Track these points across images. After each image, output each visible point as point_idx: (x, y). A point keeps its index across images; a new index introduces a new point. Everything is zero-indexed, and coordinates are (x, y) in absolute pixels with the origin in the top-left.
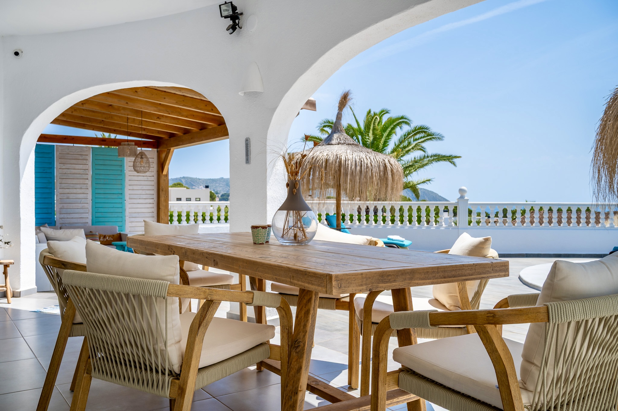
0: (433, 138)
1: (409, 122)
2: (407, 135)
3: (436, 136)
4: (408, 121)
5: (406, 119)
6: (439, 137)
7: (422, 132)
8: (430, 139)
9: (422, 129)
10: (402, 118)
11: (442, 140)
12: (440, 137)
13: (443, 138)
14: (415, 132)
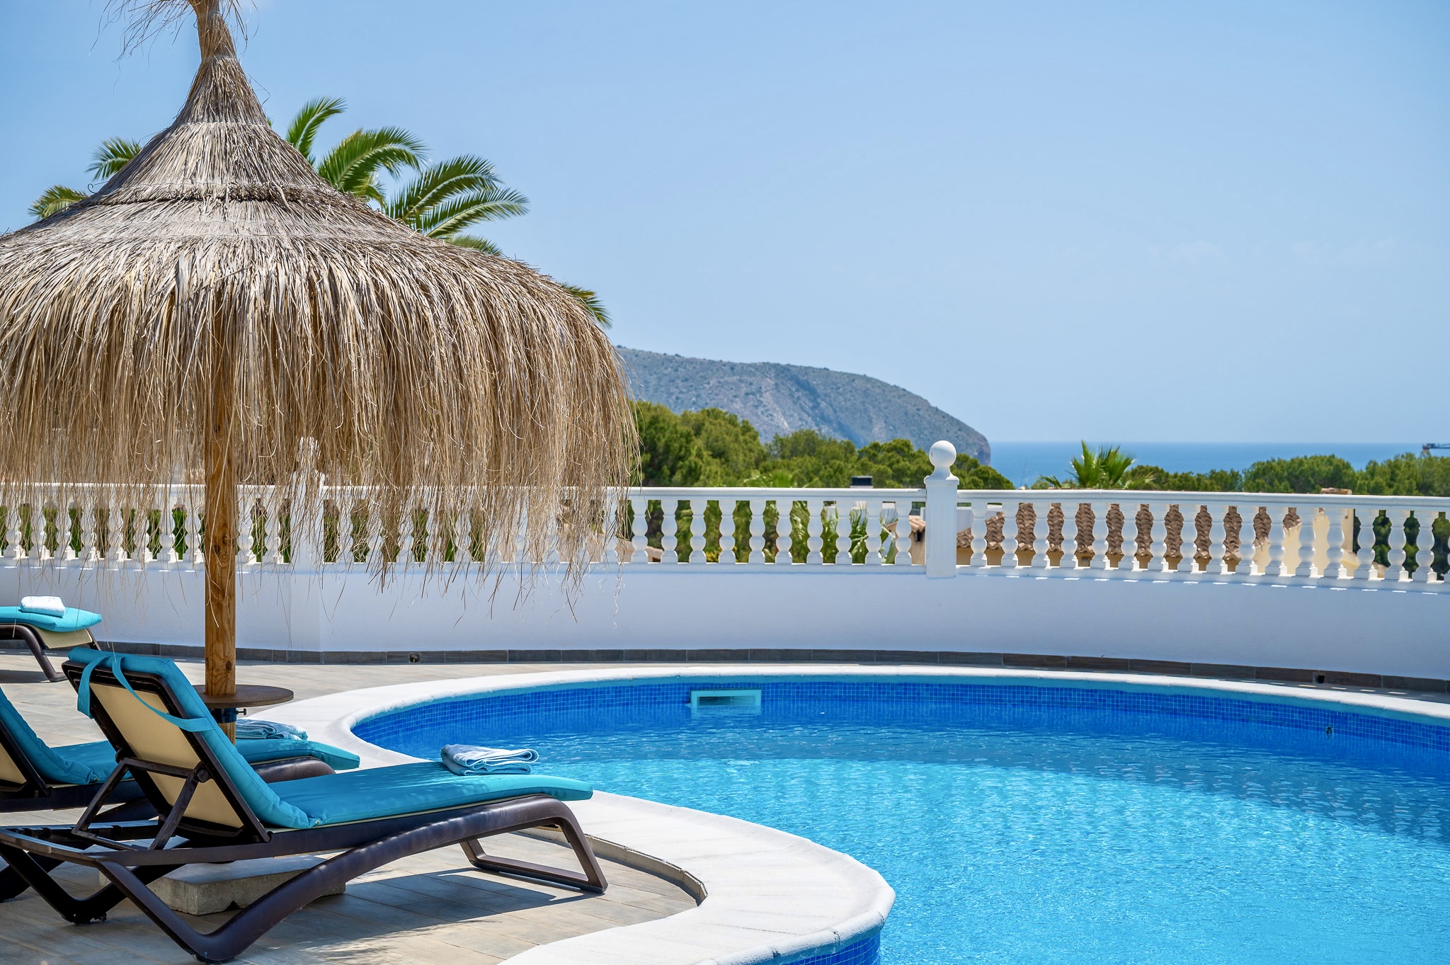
0: (489, 210)
1: (412, 152)
2: (408, 203)
3: (498, 203)
4: (407, 149)
5: (398, 141)
6: (506, 202)
7: (460, 185)
8: (478, 214)
9: (464, 171)
10: (383, 138)
11: (522, 212)
12: (513, 203)
13: (523, 205)
14: (435, 191)
